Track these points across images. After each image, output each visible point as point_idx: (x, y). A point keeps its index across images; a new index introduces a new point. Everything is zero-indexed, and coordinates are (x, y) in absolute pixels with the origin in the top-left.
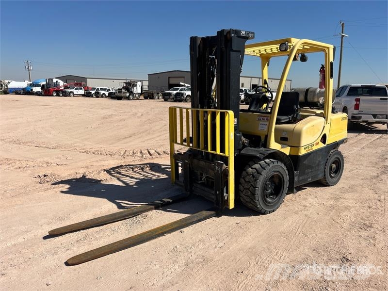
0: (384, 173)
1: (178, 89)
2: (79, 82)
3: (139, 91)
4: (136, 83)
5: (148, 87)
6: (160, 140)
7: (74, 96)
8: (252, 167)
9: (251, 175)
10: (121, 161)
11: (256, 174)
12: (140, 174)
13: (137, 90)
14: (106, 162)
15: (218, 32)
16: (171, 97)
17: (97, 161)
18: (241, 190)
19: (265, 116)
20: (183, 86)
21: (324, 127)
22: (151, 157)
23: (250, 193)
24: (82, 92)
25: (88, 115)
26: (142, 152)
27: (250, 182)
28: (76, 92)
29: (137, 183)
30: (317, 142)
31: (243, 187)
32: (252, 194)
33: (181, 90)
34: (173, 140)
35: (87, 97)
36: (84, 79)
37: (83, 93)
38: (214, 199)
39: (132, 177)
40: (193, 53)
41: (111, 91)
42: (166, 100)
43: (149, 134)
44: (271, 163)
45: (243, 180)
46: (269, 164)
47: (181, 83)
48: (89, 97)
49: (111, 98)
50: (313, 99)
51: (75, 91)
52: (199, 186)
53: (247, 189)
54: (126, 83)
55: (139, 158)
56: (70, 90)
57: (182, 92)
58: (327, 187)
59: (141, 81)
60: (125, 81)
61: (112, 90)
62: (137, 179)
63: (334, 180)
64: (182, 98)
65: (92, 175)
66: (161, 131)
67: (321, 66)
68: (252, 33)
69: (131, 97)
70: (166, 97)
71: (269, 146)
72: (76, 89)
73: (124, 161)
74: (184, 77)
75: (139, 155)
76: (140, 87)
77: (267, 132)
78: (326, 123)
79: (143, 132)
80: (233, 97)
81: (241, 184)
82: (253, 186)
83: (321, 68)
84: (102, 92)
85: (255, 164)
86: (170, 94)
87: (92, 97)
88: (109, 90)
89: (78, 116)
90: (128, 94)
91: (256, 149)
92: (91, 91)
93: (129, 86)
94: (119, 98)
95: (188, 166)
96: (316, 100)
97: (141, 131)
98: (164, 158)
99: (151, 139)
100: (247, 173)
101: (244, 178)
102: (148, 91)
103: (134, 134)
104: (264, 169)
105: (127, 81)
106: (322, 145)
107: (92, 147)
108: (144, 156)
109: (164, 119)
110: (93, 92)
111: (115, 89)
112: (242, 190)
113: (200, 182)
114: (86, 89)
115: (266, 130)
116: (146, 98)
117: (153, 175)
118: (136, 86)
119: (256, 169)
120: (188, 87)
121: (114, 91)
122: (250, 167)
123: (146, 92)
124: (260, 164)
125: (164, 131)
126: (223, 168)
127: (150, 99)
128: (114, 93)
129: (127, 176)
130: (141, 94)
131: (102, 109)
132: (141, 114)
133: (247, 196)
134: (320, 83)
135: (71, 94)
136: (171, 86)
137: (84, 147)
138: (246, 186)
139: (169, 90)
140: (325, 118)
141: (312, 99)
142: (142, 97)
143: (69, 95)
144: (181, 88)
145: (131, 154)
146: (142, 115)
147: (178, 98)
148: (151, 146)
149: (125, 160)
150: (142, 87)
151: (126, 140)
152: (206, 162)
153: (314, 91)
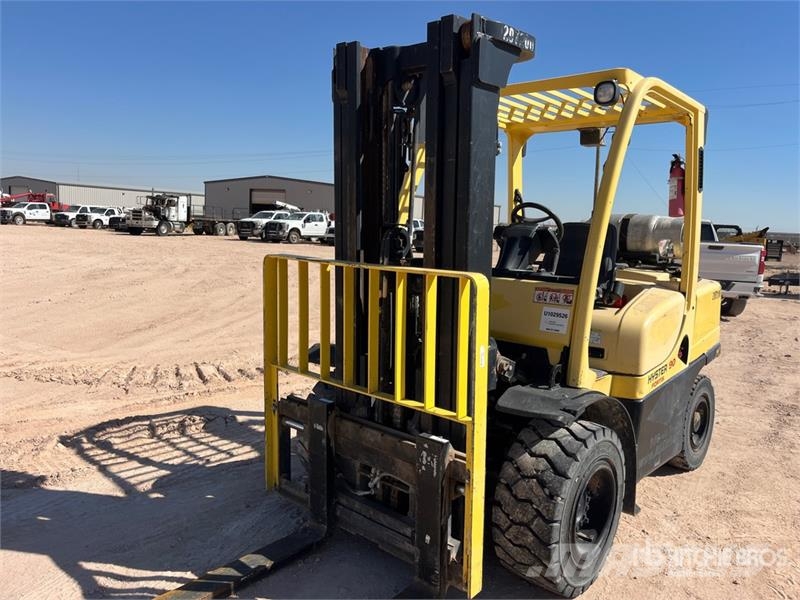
0: (782, 422)
1: (272, 214)
2: (41, 192)
3: (183, 217)
4: (176, 199)
5: (204, 208)
6: (231, 336)
7: (24, 223)
8: (533, 450)
9: (533, 477)
10: (118, 404)
11: (549, 475)
12: (173, 445)
13: (178, 214)
14: (71, 407)
15: (432, 27)
16: (256, 232)
17: (41, 405)
18: (498, 526)
19: (559, 291)
20: (281, 208)
21: (684, 317)
22: (204, 388)
23: (531, 538)
24: (45, 214)
25: (48, 269)
26: (182, 371)
27: (532, 503)
28: (29, 214)
29: (159, 485)
30: (671, 359)
31: (508, 515)
32: (541, 541)
33: (279, 217)
34: (275, 357)
35: (57, 225)
36: (53, 186)
37: (48, 217)
38: (411, 556)
39: (146, 462)
40: (344, 94)
41: (117, 215)
42: (243, 238)
43: (202, 318)
44: (590, 436)
45: (506, 494)
46: (584, 442)
47: (279, 203)
48: (63, 225)
49: (117, 230)
50: (643, 242)
51: (28, 212)
52: (357, 506)
53: (521, 524)
54: (152, 198)
55: (170, 393)
56: (14, 210)
57: (281, 221)
58: (684, 474)
59: (189, 196)
60: (150, 194)
61: (120, 213)
62: (161, 465)
63: (699, 452)
64: (281, 233)
65: (15, 457)
66: (233, 313)
67: (673, 159)
68: (531, 38)
69: (164, 229)
70: (245, 232)
71: (576, 379)
72: (30, 208)
73: (124, 403)
74: (284, 191)
75: (172, 380)
76: (186, 209)
77: (568, 338)
78: (688, 309)
79: (186, 314)
80: (475, 232)
81: (499, 505)
82: (543, 518)
83: (673, 163)
84: (95, 216)
85: (542, 438)
86: (253, 225)
87: (70, 226)
88: (112, 212)
89: (20, 271)
90: (156, 223)
91: (540, 392)
92: (66, 214)
93: (159, 206)
94: (136, 231)
95: (324, 441)
96: (649, 246)
97: (182, 310)
98: (242, 389)
99: (206, 332)
100: (518, 469)
101: (508, 487)
102: (203, 217)
103: (163, 320)
104: (572, 456)
105: (155, 195)
106: (681, 367)
107: (37, 358)
108: (186, 384)
109: (240, 281)
110: (72, 215)
111: (126, 210)
112: (504, 528)
113: (361, 493)
114: (56, 207)
115: (564, 330)
116: (198, 232)
117: (214, 448)
118: (176, 205)
119: (545, 456)
120: (292, 211)
121: (123, 215)
122: (527, 448)
123: (199, 219)
124: (555, 440)
125: (240, 310)
126: (449, 459)
127: (208, 234)
128: (124, 220)
129: (132, 457)
130: (187, 223)
131: (89, 254)
132: (183, 268)
133: (520, 546)
134: (671, 202)
135: (18, 219)
136: (255, 209)
137: (16, 359)
138: (518, 516)
139: (250, 217)
140: (684, 294)
141: (639, 244)
142: (189, 231)
143: (13, 222)
144: (277, 212)
145: (149, 378)
146: (187, 270)
147: (272, 234)
148: (206, 354)
149: (130, 400)
150: (189, 208)
151: (137, 337)
152: (384, 433)
153: (644, 225)
